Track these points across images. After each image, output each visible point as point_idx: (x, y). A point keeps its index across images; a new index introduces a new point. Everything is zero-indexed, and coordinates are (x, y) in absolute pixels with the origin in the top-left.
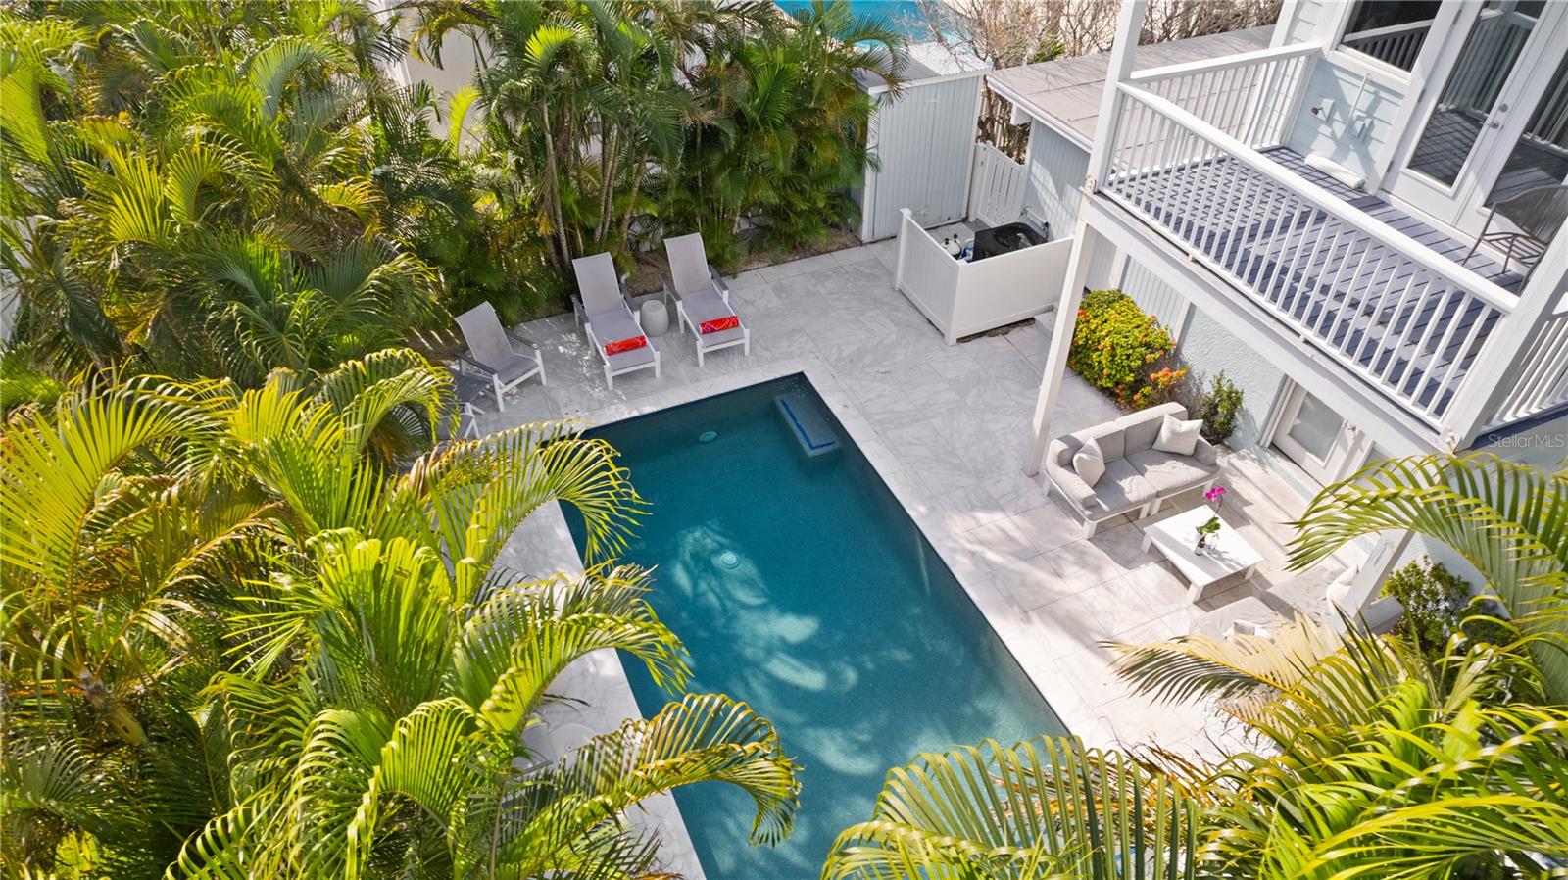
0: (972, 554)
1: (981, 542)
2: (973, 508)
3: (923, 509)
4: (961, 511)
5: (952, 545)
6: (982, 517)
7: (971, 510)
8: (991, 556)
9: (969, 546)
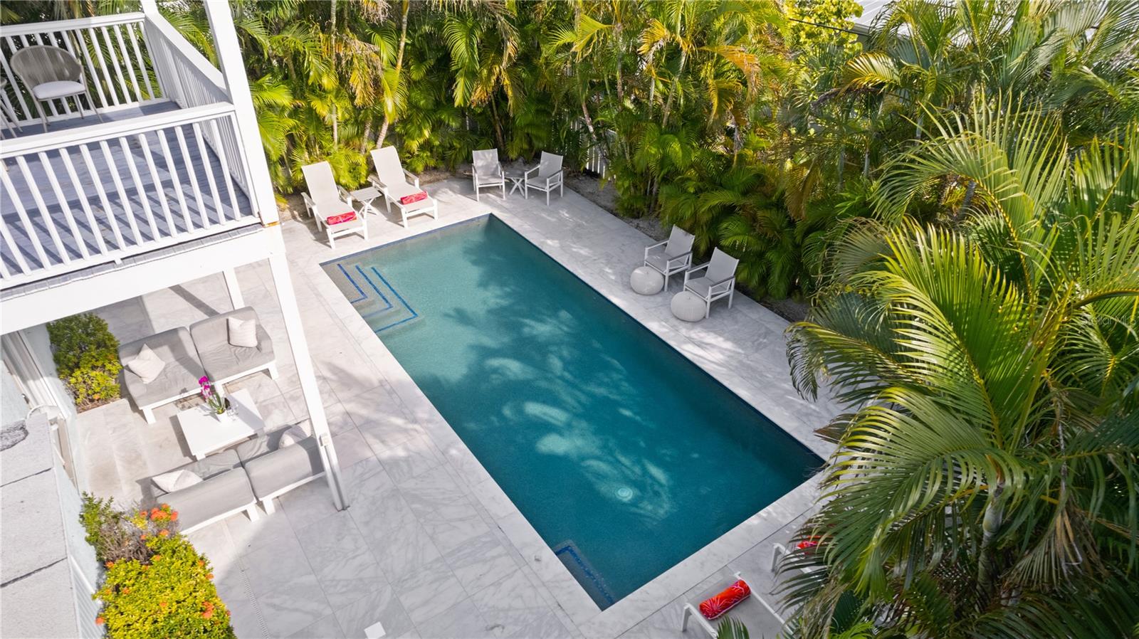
0: (415, 421)
1: (405, 431)
2: (406, 460)
3: (453, 452)
4: (419, 454)
5: (431, 426)
6: (401, 453)
7: (409, 456)
8: (399, 421)
9: (417, 427)
